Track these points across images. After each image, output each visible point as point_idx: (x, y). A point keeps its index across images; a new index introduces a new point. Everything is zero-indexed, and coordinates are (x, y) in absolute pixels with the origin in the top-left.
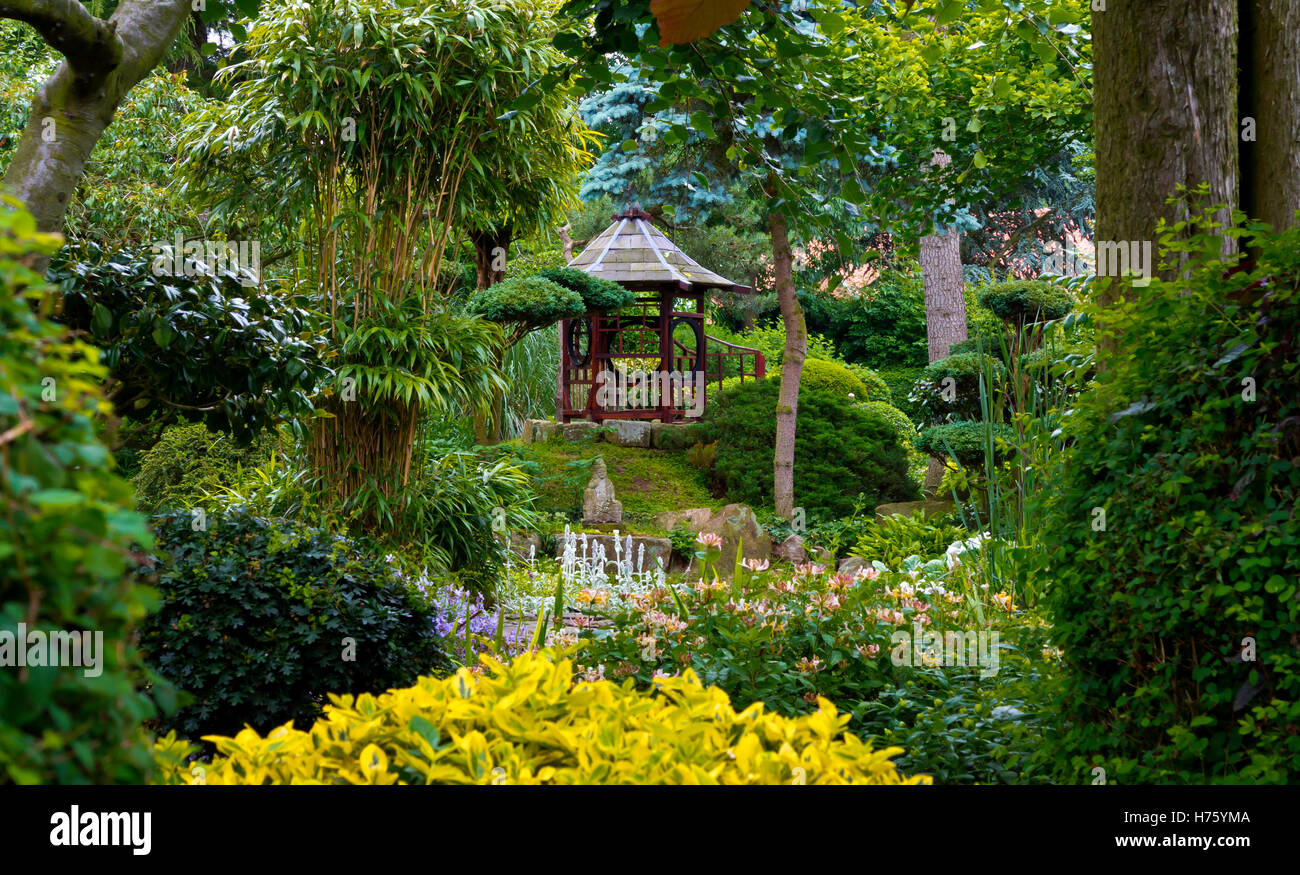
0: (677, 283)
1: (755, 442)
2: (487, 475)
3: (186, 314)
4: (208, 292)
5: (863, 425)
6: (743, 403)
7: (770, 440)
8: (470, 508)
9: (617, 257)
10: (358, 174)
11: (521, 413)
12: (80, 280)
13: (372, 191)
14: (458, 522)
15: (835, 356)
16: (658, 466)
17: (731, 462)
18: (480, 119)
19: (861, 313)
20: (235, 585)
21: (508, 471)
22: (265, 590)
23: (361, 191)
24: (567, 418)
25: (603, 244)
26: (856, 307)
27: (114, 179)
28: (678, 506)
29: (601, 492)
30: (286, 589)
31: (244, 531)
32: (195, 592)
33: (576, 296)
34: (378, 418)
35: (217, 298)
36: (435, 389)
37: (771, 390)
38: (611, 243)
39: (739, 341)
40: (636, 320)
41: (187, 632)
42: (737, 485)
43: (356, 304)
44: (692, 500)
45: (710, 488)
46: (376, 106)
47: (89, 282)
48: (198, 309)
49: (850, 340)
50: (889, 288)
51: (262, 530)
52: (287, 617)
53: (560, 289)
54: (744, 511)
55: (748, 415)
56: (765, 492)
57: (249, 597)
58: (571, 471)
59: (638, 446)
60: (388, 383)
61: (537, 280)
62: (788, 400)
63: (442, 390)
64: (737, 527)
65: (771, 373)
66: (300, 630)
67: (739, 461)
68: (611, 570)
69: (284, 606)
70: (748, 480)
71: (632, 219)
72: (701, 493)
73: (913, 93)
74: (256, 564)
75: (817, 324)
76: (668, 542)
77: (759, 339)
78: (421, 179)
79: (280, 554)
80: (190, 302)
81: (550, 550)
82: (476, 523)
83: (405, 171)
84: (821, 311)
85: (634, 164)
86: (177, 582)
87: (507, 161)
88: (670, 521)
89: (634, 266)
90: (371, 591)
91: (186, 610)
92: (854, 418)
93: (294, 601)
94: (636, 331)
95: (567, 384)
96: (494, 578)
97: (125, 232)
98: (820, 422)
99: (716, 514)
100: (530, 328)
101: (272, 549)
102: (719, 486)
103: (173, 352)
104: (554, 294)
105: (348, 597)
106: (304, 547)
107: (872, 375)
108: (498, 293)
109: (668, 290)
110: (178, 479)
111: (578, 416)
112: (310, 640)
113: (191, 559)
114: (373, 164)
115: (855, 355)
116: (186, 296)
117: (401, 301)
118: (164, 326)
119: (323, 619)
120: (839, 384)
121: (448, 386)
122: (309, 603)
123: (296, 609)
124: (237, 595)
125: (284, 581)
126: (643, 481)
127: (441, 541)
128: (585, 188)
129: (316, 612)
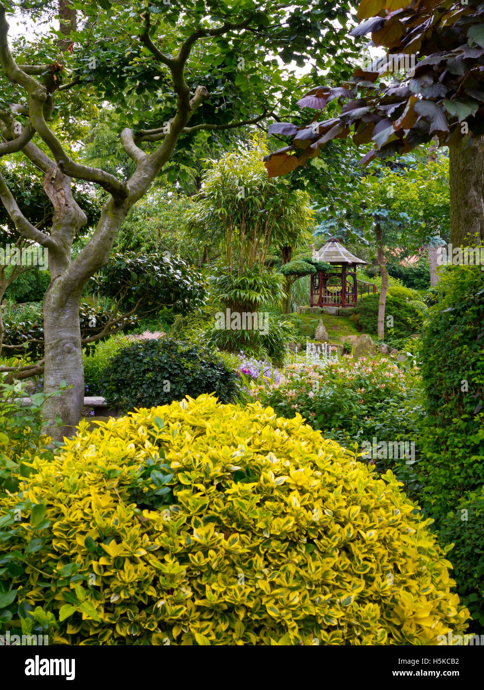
0: (347, 262)
1: (372, 314)
2: (281, 324)
3: (160, 275)
4: (169, 268)
5: (408, 309)
6: (368, 301)
7: (376, 313)
8: (275, 335)
9: (328, 254)
10: (239, 228)
11: (298, 304)
12: (127, 264)
13: (243, 233)
14: (271, 339)
15: (404, 285)
16: (341, 321)
17: (364, 320)
18: (278, 210)
19: (412, 272)
20: (166, 363)
21: (289, 325)
22: (176, 365)
23: (241, 233)
24: (312, 306)
26: (411, 270)
27: (170, 231)
28: (346, 334)
29: (321, 330)
30: (183, 365)
31: (171, 346)
32: (154, 365)
33: (314, 267)
34: (245, 306)
35: (172, 270)
36: (263, 297)
37: (377, 298)
38: (326, 250)
39: (372, 281)
40: (334, 274)
41: (151, 378)
42: (366, 328)
43: (238, 270)
44: (351, 333)
45: (357, 329)
46: (244, 205)
47: (131, 265)
48: (165, 274)
49: (409, 280)
50: (422, 264)
51: (177, 345)
52: (183, 374)
53: (308, 264)
54: (367, 337)
55: (369, 305)
56: (375, 330)
57: (170, 366)
58: (311, 323)
59: (334, 315)
60: (248, 295)
61: (300, 262)
62: (383, 301)
63: (265, 298)
64: (365, 341)
65: (379, 291)
66: (186, 378)
67: (367, 320)
68: (321, 355)
69: (182, 370)
70: (369, 326)
71: (333, 242)
72: (354, 330)
73: (412, 201)
74: (174, 356)
75: (396, 275)
76: (342, 346)
77: (378, 281)
78: (259, 229)
79: (182, 353)
80: (162, 271)
81: (304, 348)
82: (277, 340)
83: (253, 227)
84: (400, 271)
85: (332, 224)
86: (148, 362)
87: (287, 224)
88: (344, 339)
89: (333, 257)
90: (212, 365)
91: (151, 371)
92: (405, 306)
93: (186, 369)
94: (333, 278)
95: (312, 295)
96: (283, 357)
97: (173, 247)
98: (393, 307)
99: (359, 337)
100: (298, 277)
101: (179, 351)
102: (360, 328)
103: (156, 288)
104: (306, 266)
105: (203, 368)
106: (189, 351)
107: (415, 292)
108: (288, 266)
109: (345, 265)
110: (186, 325)
111: (315, 305)
112: (190, 381)
113: (153, 354)
114: (244, 225)
115: (411, 285)
116: (162, 269)
117: (253, 269)
118: (153, 279)
119: (194, 374)
120: (402, 296)
121: (267, 296)
122: (190, 369)
123: (186, 372)
124: (166, 366)
125: (183, 362)
126: (335, 326)
127: (266, 346)
128: (317, 232)
129: (192, 372)
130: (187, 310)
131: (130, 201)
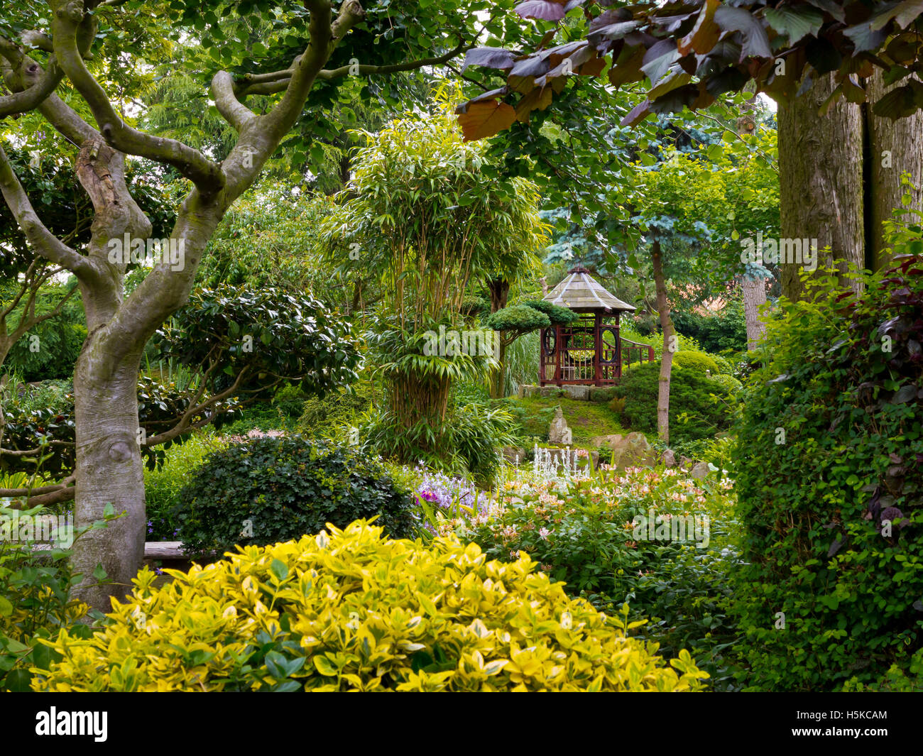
0: (604, 308)
1: (647, 397)
2: (489, 416)
3: (280, 326)
4: (294, 314)
5: (709, 388)
6: (641, 375)
7: (655, 396)
8: (479, 434)
9: (571, 294)
10: (416, 248)
11: (519, 382)
12: (221, 307)
13: (423, 257)
14: (473, 442)
15: (701, 349)
16: (593, 411)
17: (633, 409)
18: (482, 217)
19: (716, 325)
20: (290, 478)
21: (504, 416)
22: (308, 481)
23: (418, 257)
24: (543, 384)
25: (564, 287)
26: (713, 322)
27: (295, 254)
28: (604, 433)
29: (561, 428)
30: (319, 481)
31: (299, 448)
32: (268, 482)
33: (546, 316)
34: (428, 385)
35: (299, 317)
36: (458, 369)
37: (655, 369)
38: (567, 286)
39: (647, 341)
40: (582, 329)
41: (263, 504)
42: (637, 422)
43: (415, 321)
44: (611, 430)
45: (622, 423)
46: (426, 209)
47: (228, 309)
48: (287, 323)
49: (710, 340)
50: (731, 311)
51: (309, 447)
52: (320, 496)
53: (536, 312)
54: (640, 436)
55: (643, 382)
56: (652, 425)
57: (298, 484)
58: (543, 414)
59: (582, 399)
60: (431, 364)
61: (522, 307)
62: (666, 375)
63: (462, 369)
64: (635, 445)
65: (658, 358)
66: (326, 504)
67: (638, 408)
68: (560, 469)
69: (318, 490)
70: (643, 418)
71: (579, 273)
72: (617, 426)
73: (716, 201)
74: (303, 466)
75: (687, 330)
76: (597, 453)
77: (656, 340)
78: (451, 251)
79: (318, 460)
80: (283, 319)
81: (529, 457)
82: (483, 443)
83: (441, 247)
84: (694, 324)
85: (577, 242)
86: (258, 476)
87: (498, 241)
88: (599, 441)
89: (579, 299)
90: (370, 482)
91: (263, 492)
92: (704, 383)
93: (324, 488)
94: (580, 336)
95: (543, 365)
96: (494, 473)
97: (301, 282)
98: (684, 386)
99: (625, 438)
100: (520, 333)
101: (312, 458)
102: (627, 422)
103: (272, 348)
104: (532, 315)
105: (354, 486)
106: (331, 457)
107: (721, 359)
108: (502, 314)
109: (600, 312)
110: (324, 418)
111: (550, 383)
112: (331, 509)
113: (267, 463)
114: (424, 244)
115: (714, 349)
116: (282, 316)
117: (441, 318)
118: (267, 332)
119: (340, 498)
120: (700, 366)
121: (465, 366)
122: (332, 488)
123: (325, 493)
124: (290, 484)
125: (319, 476)
126: (584, 419)
127: (463, 453)
128: (550, 256)
129: (336, 494)
130: (327, 388)
131: (228, 195)
